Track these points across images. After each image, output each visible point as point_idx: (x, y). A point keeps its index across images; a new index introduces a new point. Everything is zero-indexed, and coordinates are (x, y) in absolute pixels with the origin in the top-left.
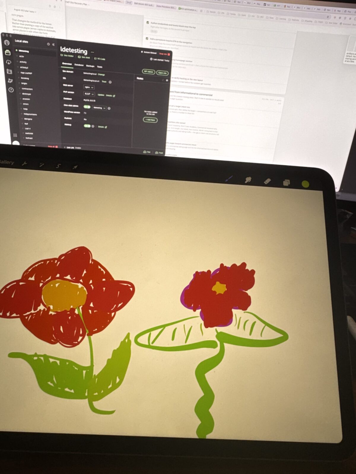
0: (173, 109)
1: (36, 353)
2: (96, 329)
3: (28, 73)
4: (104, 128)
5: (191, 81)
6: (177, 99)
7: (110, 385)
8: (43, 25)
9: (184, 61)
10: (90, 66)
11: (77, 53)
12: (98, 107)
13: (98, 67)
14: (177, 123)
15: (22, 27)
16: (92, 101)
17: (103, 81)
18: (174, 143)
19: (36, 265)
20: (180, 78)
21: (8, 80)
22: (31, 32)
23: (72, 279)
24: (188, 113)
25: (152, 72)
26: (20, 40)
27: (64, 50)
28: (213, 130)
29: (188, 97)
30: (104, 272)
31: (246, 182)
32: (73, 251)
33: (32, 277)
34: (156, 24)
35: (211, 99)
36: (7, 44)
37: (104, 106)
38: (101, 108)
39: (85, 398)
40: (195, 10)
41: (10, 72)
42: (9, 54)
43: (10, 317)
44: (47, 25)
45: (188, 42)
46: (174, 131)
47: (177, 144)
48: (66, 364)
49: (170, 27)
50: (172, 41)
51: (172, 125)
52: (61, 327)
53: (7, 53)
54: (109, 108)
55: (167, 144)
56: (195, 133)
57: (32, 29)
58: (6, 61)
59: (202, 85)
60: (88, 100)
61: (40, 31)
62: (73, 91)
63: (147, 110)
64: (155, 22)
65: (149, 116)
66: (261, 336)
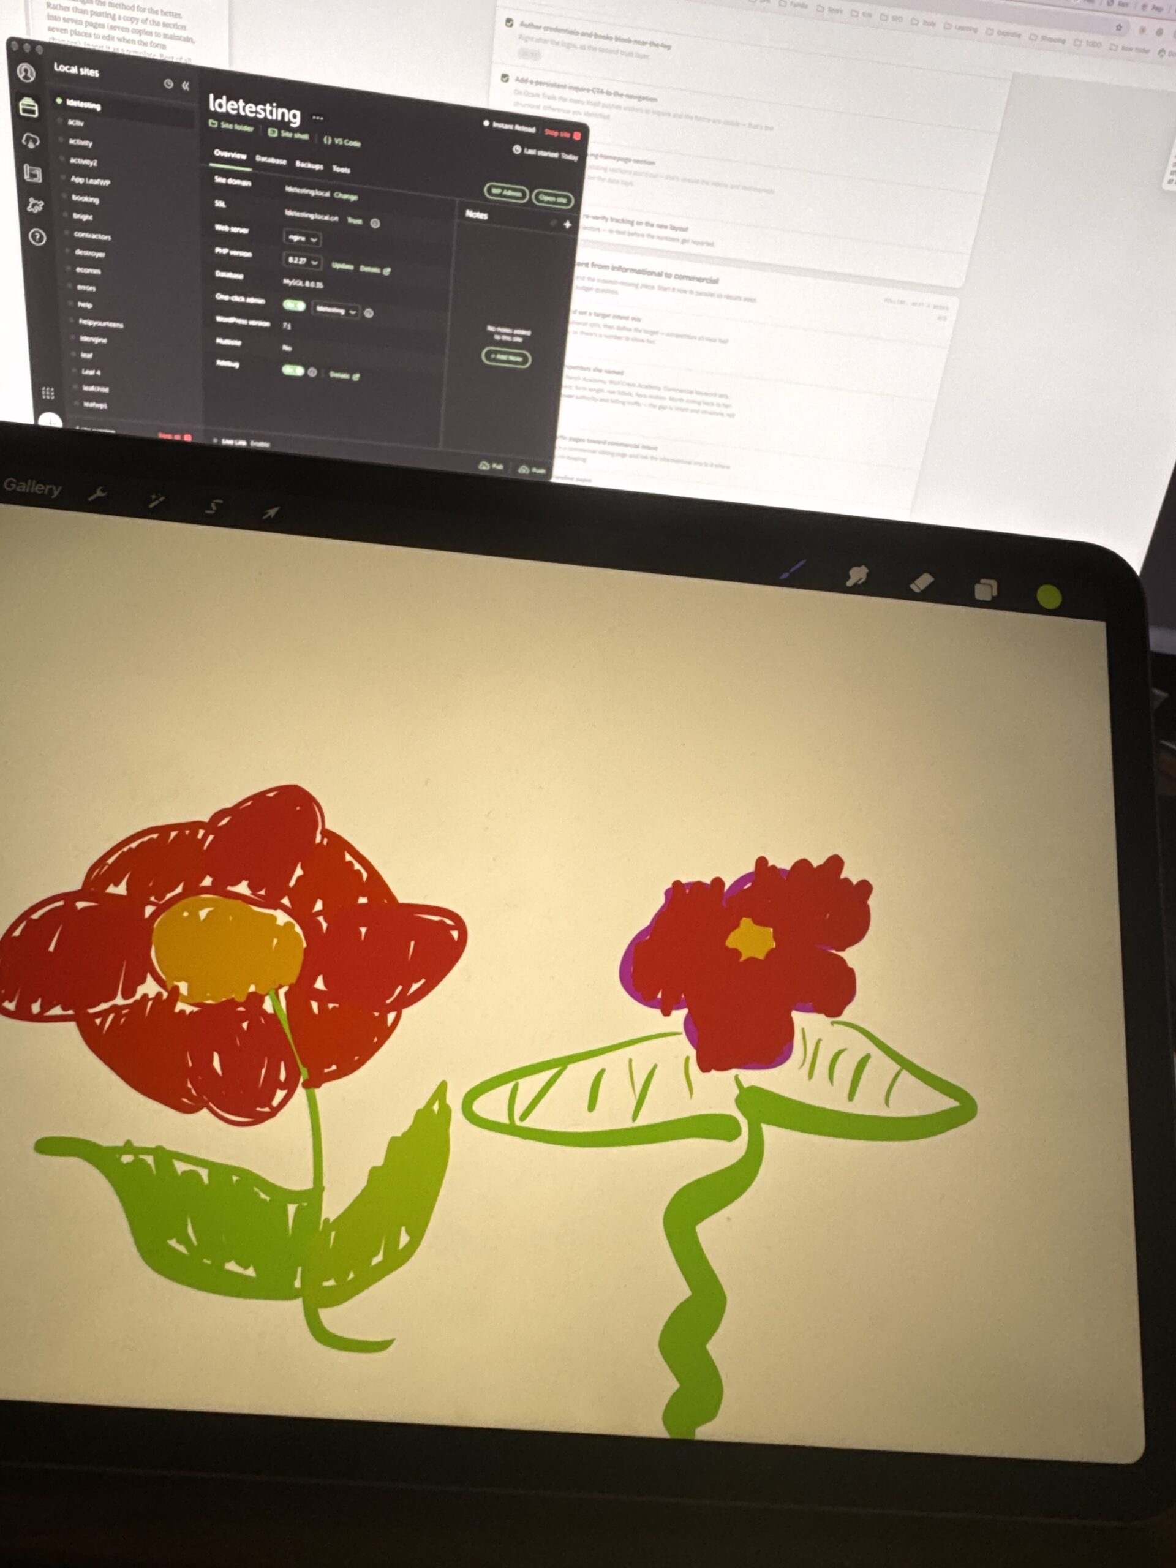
0: (585, 324)
1: (128, 1143)
2: (334, 1067)
3: (96, 182)
4: (350, 380)
5: (649, 230)
6: (597, 290)
7: (376, 1254)
8: (151, 17)
9: (627, 160)
10: (310, 166)
11: (266, 118)
12: (330, 306)
13: (337, 169)
14: (595, 370)
15: (80, 22)
16: (312, 285)
17: (350, 220)
18: (582, 440)
19: (134, 845)
20: (612, 219)
21: (28, 203)
22: (110, 38)
23: (253, 894)
24: (635, 339)
25: (519, 194)
26: (71, 64)
27: (220, 106)
28: (716, 400)
29: (636, 286)
30: (365, 875)
31: (850, 583)
32: (258, 798)
33: (117, 884)
34: (538, 27)
35: (712, 295)
36: (26, 77)
37: (350, 305)
38: (342, 312)
39: (292, 1295)
41: (35, 176)
42: (33, 112)
43: (40, 1018)
44: (164, 17)
45: (644, 95)
46: (583, 397)
47: (594, 442)
48: (231, 1180)
49: (585, 41)
50: (588, 90)
51: (578, 378)
52: (216, 1056)
53: (25, 111)
54: (369, 313)
55: (559, 443)
56: (654, 406)
57: (113, 28)
58: (22, 138)
59: (686, 245)
60: (300, 283)
61: (143, 36)
62: (248, 251)
63: (496, 325)
64: (536, 23)
65: (502, 343)
66: (887, 1102)
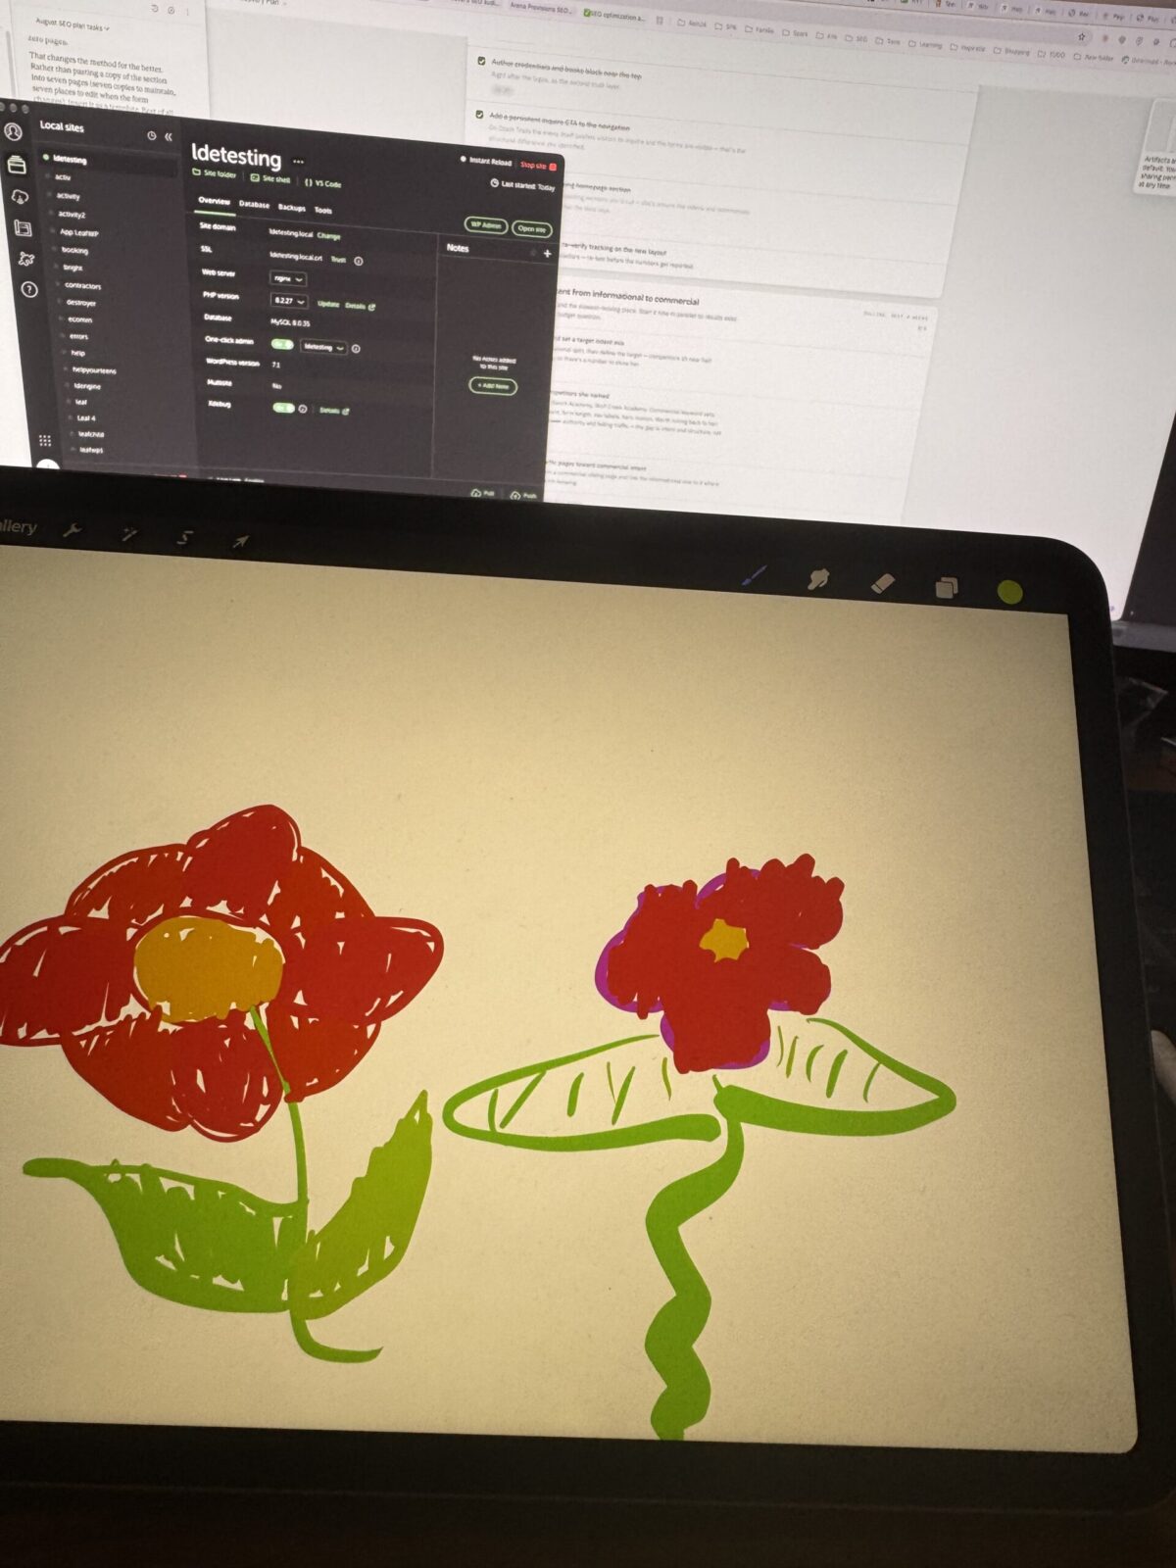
0: (569, 350)
1: (115, 1161)
2: (316, 1081)
3: (85, 234)
4: (341, 414)
5: (627, 255)
6: (579, 316)
7: (363, 1264)
8: (132, 72)
9: (602, 189)
10: (292, 208)
11: (247, 164)
12: (318, 343)
13: (319, 210)
14: (581, 395)
15: (64, 80)
16: (299, 323)
17: (334, 259)
18: (572, 464)
19: (114, 870)
20: (592, 247)
21: (20, 257)
22: (93, 95)
23: (232, 913)
24: (619, 363)
25: (499, 226)
26: (57, 122)
27: (203, 154)
28: (702, 418)
29: (618, 310)
30: (341, 891)
31: (811, 587)
32: (236, 819)
33: (98, 908)
34: (510, 64)
35: (692, 316)
36: (14, 136)
37: (338, 341)
38: (330, 348)
39: (280, 1307)
40: (639, 19)
41: (25, 230)
42: (21, 169)
43: (26, 1042)
44: (146, 72)
45: (617, 124)
46: (571, 422)
47: (584, 465)
48: (217, 1196)
49: (557, 75)
50: (561, 122)
51: (566, 403)
52: (199, 1074)
53: (13, 168)
54: (356, 349)
55: (549, 467)
56: (641, 427)
57: (96, 85)
58: (11, 195)
59: (665, 268)
60: (287, 323)
61: (125, 91)
62: (235, 293)
63: (482, 355)
64: (507, 61)
65: (488, 372)
66: (866, 1099)
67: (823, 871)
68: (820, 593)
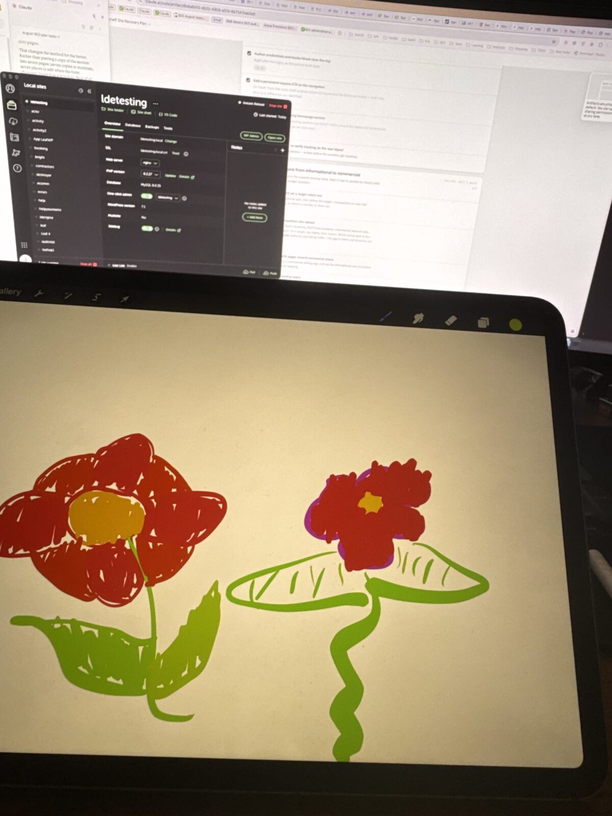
0: (294, 199)
1: (58, 617)
2: (161, 576)
3: (46, 140)
4: (176, 232)
5: (323, 151)
6: (299, 182)
7: (185, 670)
8: (71, 59)
9: (311, 117)
10: (152, 127)
11: (129, 105)
12: (165, 196)
13: (166, 128)
14: (300, 222)
15: (36, 63)
16: (156, 186)
17: (174, 153)
18: (295, 257)
19: (59, 467)
20: (305, 147)
21: (12, 152)
22: (51, 70)
23: (119, 489)
24: (319, 206)
25: (258, 137)
26: (33, 83)
27: (107, 100)
28: (362, 234)
29: (319, 179)
30: (175, 478)
31: (415, 322)
32: (121, 440)
33: (51, 487)
34: (264, 55)
35: (357, 182)
36: (10, 91)
37: (175, 195)
38: (171, 198)
39: (141, 693)
40: (330, 32)
41: (16, 138)
42: (14, 107)
43: (13, 556)
44: (78, 59)
45: (318, 85)
46: (295, 236)
47: (301, 258)
48: (110, 635)
49: (288, 60)
50: (290, 84)
51: (292, 226)
52: (101, 572)
53: (10, 107)
54: (184, 198)
55: (283, 259)
56: (331, 239)
57: (52, 65)
58: (9, 120)
59: (343, 158)
60: (149, 185)
61: (68, 68)
62: (123, 170)
63: (249, 202)
64: (262, 53)
65: (252, 211)
66: (443, 584)
67: (421, 467)
68: (420, 325)
